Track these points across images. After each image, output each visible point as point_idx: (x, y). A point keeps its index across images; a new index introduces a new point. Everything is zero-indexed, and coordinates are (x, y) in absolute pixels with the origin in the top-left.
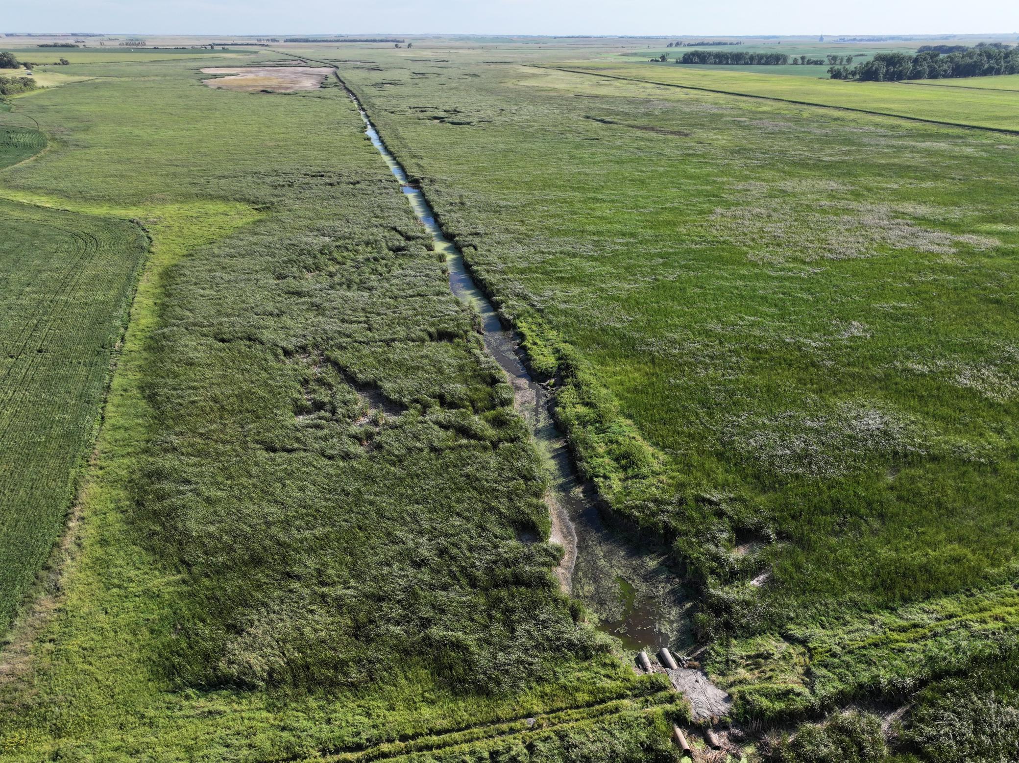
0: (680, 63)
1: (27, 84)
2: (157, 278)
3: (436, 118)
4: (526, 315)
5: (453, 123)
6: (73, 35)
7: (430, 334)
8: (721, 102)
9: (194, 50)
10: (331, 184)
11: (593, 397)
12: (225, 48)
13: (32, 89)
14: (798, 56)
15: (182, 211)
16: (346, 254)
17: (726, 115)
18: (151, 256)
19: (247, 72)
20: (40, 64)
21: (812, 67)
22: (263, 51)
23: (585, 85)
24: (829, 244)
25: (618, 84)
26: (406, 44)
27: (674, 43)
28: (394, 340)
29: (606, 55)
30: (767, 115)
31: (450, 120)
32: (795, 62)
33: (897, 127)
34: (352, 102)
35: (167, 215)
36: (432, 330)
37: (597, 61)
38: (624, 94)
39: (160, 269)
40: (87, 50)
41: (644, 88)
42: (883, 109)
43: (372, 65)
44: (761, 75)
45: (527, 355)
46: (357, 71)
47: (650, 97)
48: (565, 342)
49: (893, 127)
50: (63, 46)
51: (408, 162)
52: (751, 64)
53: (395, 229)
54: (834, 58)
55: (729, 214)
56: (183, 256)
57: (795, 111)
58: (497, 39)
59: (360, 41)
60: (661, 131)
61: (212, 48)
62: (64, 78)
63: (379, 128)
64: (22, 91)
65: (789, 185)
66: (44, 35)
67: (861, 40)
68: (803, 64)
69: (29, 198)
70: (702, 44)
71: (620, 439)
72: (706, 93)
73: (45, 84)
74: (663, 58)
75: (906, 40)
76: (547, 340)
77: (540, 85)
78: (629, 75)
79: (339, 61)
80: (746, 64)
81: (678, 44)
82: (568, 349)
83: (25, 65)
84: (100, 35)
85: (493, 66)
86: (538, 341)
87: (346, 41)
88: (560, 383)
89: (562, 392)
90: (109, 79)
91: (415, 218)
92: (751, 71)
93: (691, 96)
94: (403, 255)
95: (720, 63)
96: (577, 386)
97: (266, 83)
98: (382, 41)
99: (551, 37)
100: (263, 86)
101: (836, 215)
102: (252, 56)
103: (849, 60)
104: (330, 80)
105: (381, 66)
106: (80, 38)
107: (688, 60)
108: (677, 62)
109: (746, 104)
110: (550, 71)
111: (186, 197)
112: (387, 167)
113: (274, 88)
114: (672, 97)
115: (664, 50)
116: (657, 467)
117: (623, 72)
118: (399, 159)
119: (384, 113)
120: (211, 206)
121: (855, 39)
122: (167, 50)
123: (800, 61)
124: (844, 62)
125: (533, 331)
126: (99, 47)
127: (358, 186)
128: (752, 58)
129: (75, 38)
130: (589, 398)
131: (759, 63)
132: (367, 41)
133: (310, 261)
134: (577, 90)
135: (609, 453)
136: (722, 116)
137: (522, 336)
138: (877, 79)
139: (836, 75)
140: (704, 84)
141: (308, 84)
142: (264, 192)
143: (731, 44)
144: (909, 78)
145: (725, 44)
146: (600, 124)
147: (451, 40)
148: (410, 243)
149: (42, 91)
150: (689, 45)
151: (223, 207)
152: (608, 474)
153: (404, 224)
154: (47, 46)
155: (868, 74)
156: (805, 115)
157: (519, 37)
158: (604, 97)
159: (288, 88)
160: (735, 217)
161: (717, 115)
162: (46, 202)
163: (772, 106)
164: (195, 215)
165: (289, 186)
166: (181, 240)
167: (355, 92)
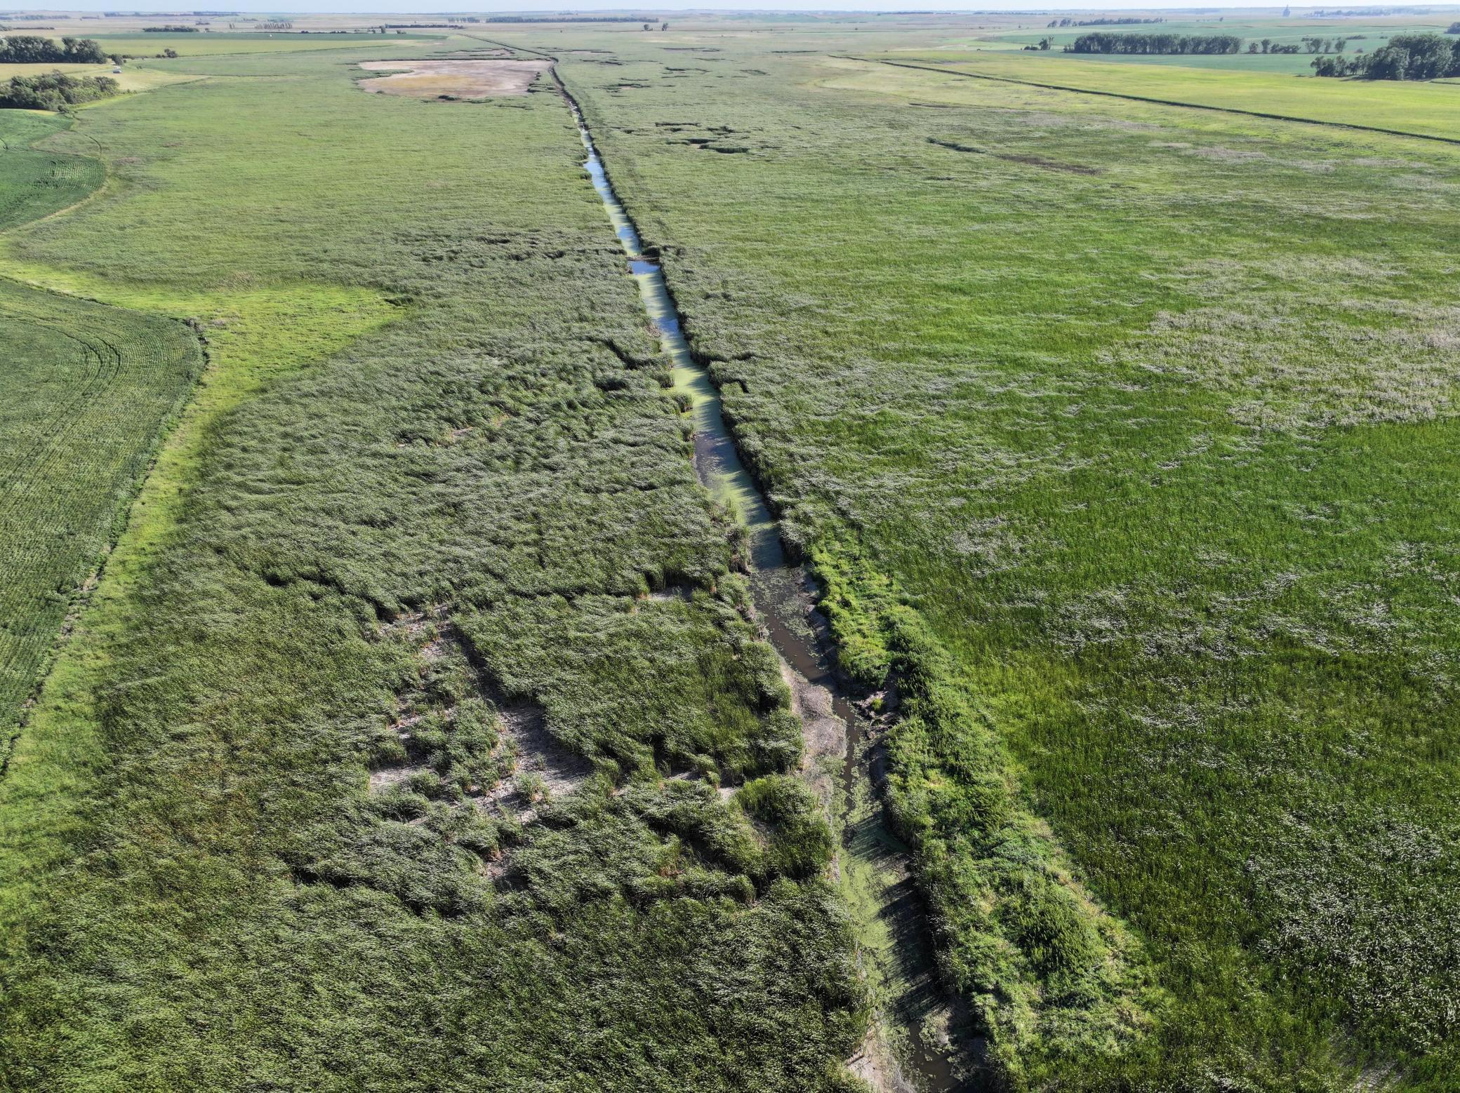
0: (1071, 52)
1: (105, 86)
2: (198, 436)
3: (694, 141)
4: (830, 534)
5: (721, 151)
6: (196, 14)
7: (649, 577)
8: (1142, 115)
9: (358, 35)
10: (517, 258)
11: (963, 754)
12: (400, 30)
13: (112, 95)
14: (1258, 40)
15: (272, 304)
16: (523, 393)
17: (1153, 138)
18: (201, 390)
19: (426, 68)
20: (137, 57)
21: (1280, 57)
22: (454, 36)
23: (926, 88)
24: (1376, 388)
25: (977, 86)
26: (660, 24)
27: (1059, 22)
28: (582, 591)
29: (955, 40)
30: (1219, 138)
31: (716, 145)
32: (1253, 50)
33: (1445, 158)
34: (570, 113)
35: (247, 311)
36: (654, 568)
37: (942, 50)
38: (987, 102)
39: (208, 418)
40: (211, 35)
41: (1018, 92)
42: (1413, 127)
43: (607, 57)
44: (1200, 70)
45: (829, 628)
46: (585, 66)
47: (1028, 108)
48: (904, 602)
49: (1440, 159)
50: (177, 30)
51: (643, 219)
52: (1182, 53)
53: (610, 344)
54: (1317, 43)
55: (1185, 322)
56: (254, 391)
57: (1267, 131)
58: (793, 16)
59: (595, 20)
60: (1051, 164)
61: (383, 31)
62: (161, 78)
63: (606, 159)
64: (96, 97)
65: (1280, 265)
66: (157, 15)
67: (1349, 14)
68: (1265, 52)
69: (43, 277)
70: (1102, 22)
71: (1027, 877)
72: (1117, 101)
73: (133, 86)
74: (1045, 45)
75: (1420, 13)
76: (870, 597)
77: (857, 88)
78: (993, 72)
79: (560, 50)
80: (1174, 52)
81: (1065, 23)
82: (911, 622)
83: (114, 58)
84: (233, 14)
85: (785, 57)
86: (851, 598)
87: (573, 20)
88: (895, 708)
89: (900, 732)
90: (227, 80)
91: (646, 323)
92: (1184, 64)
93: (1094, 106)
94: (618, 397)
95: (1133, 52)
96: (930, 719)
97: (450, 84)
98: (625, 20)
99: (873, 13)
100: (444, 89)
101: (1376, 325)
102: (437, 43)
103: (1340, 46)
104: (543, 80)
105: (620, 58)
106: (204, 19)
107: (1083, 47)
108: (1066, 51)
109: (1184, 119)
110: (871, 66)
111: (288, 279)
112: (611, 228)
113: (459, 92)
114: (1062, 108)
115: (1045, 32)
116: (1113, 971)
117: (983, 67)
118: (632, 213)
119: (617, 133)
120: (320, 296)
121: (1339, 13)
122: (319, 35)
123: (1260, 48)
124: (1332, 49)
125: (843, 574)
126: (226, 31)
127: (560, 261)
128: (1184, 44)
129: (197, 18)
130: (956, 756)
131: (1194, 52)
132: (604, 20)
133: (459, 407)
134: (914, 95)
135: (1004, 915)
136: (1147, 139)
137: (820, 583)
138: (1394, 77)
139: (1326, 70)
140: (1111, 86)
141: (511, 86)
142: (409, 270)
143: (1146, 22)
144: (1448, 75)
145: (1137, 22)
146: (953, 152)
147: (725, 18)
148: (633, 373)
149: (127, 97)
150: (1082, 24)
151: (338, 297)
152: (1004, 986)
153: (628, 335)
154: (155, 30)
155: (1380, 69)
156: (1284, 138)
157: (825, 13)
158: (956, 106)
159: (479, 92)
160: (1194, 328)
161: (1140, 138)
162: (67, 284)
163: (1227, 122)
164: (290, 312)
165: (451, 259)
166: (255, 360)
167: (576, 98)
